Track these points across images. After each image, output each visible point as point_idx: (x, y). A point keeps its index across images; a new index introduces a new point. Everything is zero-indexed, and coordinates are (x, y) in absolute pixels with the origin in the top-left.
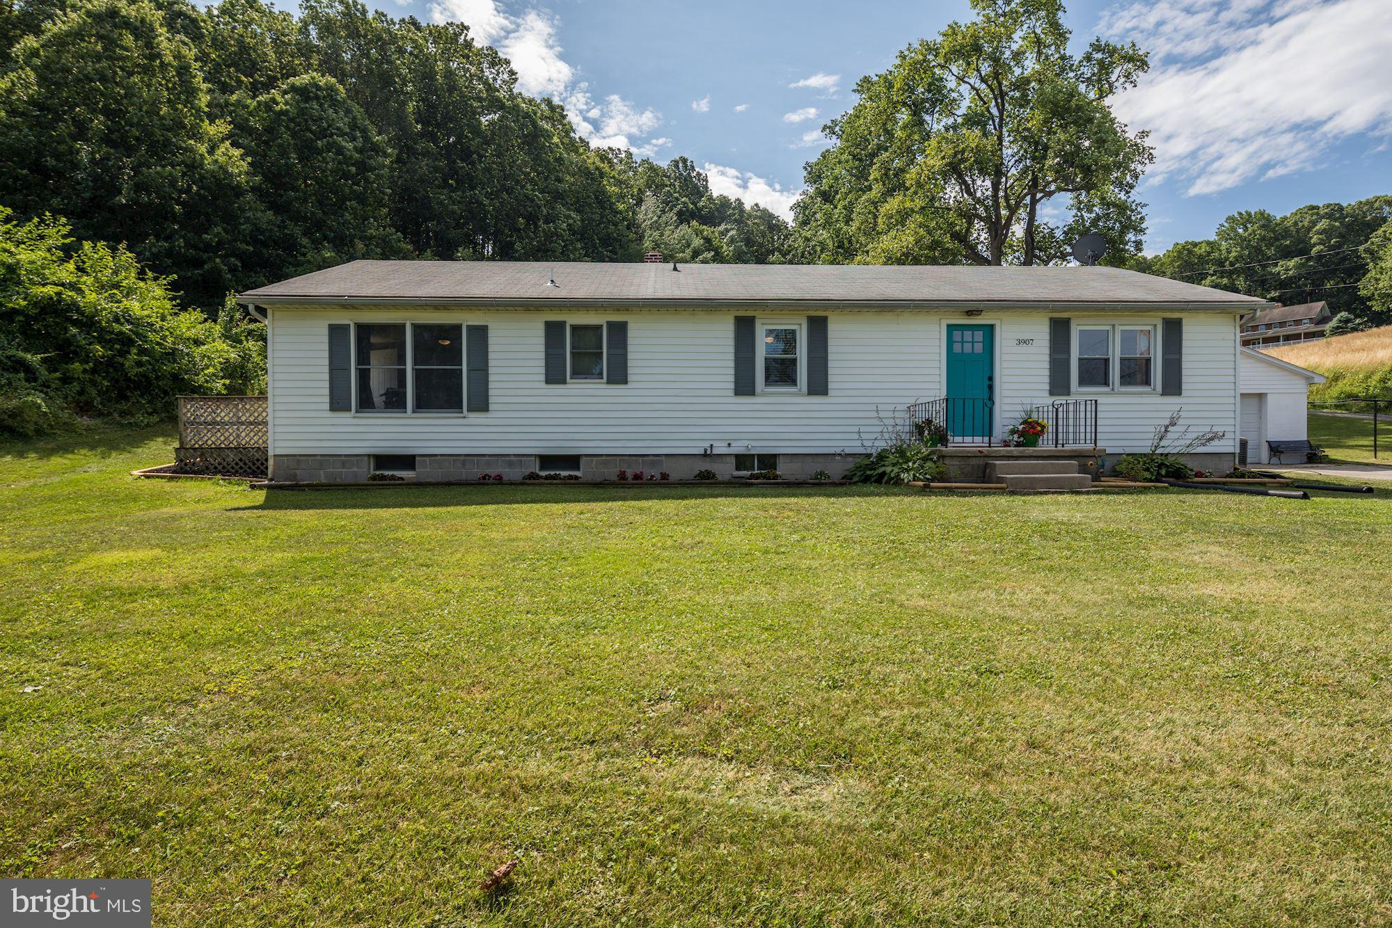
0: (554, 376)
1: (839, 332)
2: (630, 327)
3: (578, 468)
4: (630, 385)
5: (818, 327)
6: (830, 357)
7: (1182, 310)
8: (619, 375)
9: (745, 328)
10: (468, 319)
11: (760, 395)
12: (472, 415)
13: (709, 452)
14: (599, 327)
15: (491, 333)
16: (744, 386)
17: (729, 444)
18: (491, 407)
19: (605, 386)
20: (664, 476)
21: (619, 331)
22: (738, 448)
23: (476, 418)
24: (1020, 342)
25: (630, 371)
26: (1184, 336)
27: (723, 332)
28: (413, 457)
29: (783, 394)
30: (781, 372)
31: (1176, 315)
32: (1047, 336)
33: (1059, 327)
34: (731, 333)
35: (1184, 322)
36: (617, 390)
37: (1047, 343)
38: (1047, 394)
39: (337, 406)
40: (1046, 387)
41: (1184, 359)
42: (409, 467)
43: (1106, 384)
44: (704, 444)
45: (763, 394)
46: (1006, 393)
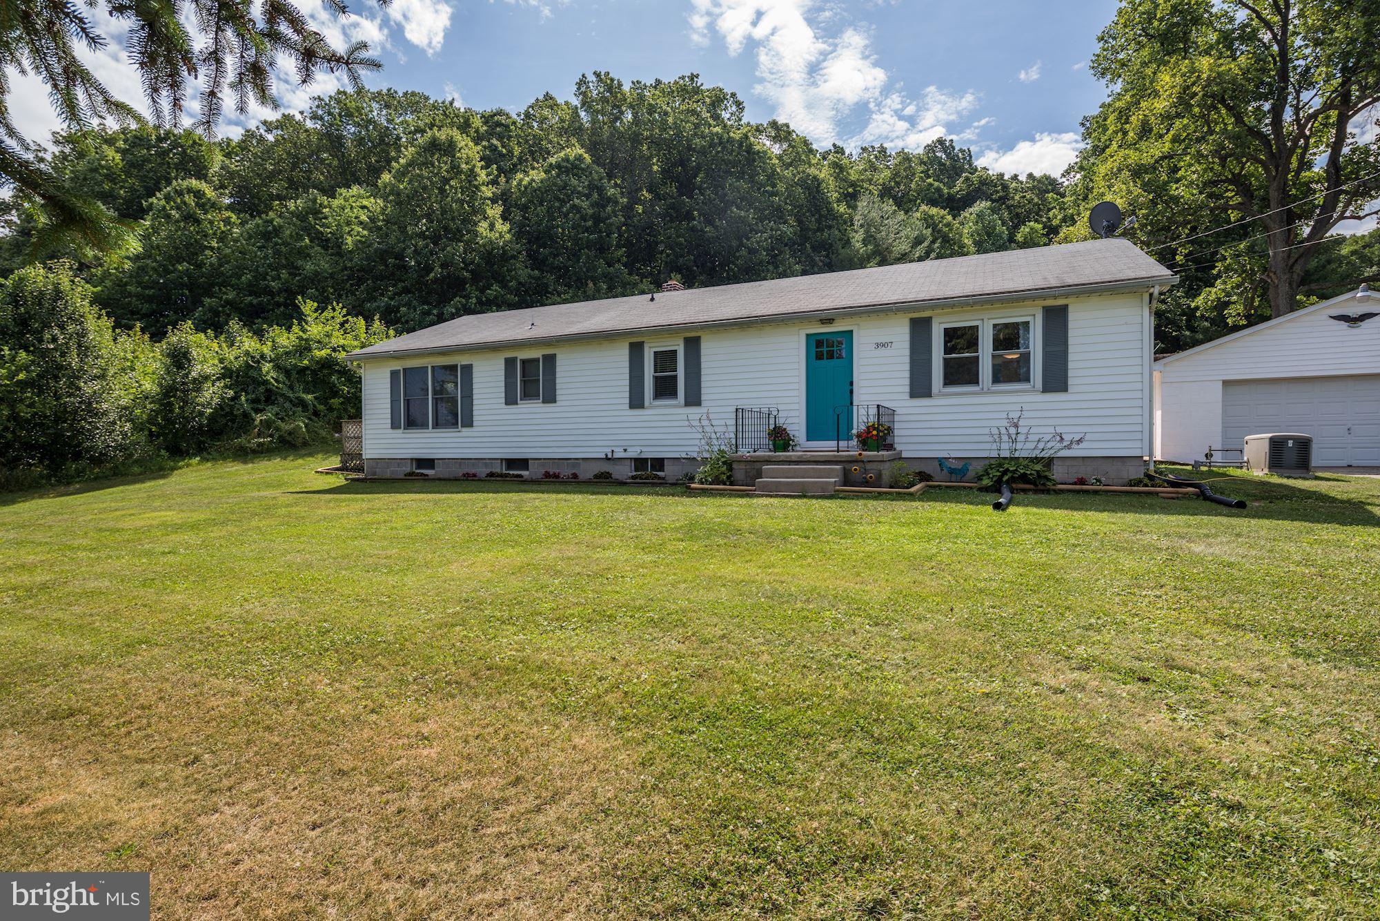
0: (510, 400)
1: (710, 350)
2: (559, 358)
3: (527, 469)
4: (558, 404)
5: (693, 344)
6: (703, 372)
7: (1067, 296)
8: (550, 398)
9: (636, 350)
10: (462, 360)
11: (647, 408)
12: (464, 429)
13: (610, 456)
14: (537, 360)
15: (474, 370)
16: (636, 402)
17: (625, 450)
18: (475, 424)
19: (542, 405)
20: (575, 476)
21: (550, 360)
22: (633, 453)
23: (466, 431)
24: (878, 345)
25: (558, 392)
26: (1071, 325)
27: (621, 355)
28: (433, 460)
29: (666, 406)
30: (665, 388)
31: (1061, 302)
32: (907, 337)
33: (920, 328)
34: (627, 358)
35: (1070, 309)
36: (549, 408)
37: (907, 345)
38: (907, 396)
39: (395, 425)
40: (907, 389)
41: (1071, 349)
42: (433, 468)
43: (976, 382)
44: (608, 450)
45: (651, 407)
46: (864, 397)
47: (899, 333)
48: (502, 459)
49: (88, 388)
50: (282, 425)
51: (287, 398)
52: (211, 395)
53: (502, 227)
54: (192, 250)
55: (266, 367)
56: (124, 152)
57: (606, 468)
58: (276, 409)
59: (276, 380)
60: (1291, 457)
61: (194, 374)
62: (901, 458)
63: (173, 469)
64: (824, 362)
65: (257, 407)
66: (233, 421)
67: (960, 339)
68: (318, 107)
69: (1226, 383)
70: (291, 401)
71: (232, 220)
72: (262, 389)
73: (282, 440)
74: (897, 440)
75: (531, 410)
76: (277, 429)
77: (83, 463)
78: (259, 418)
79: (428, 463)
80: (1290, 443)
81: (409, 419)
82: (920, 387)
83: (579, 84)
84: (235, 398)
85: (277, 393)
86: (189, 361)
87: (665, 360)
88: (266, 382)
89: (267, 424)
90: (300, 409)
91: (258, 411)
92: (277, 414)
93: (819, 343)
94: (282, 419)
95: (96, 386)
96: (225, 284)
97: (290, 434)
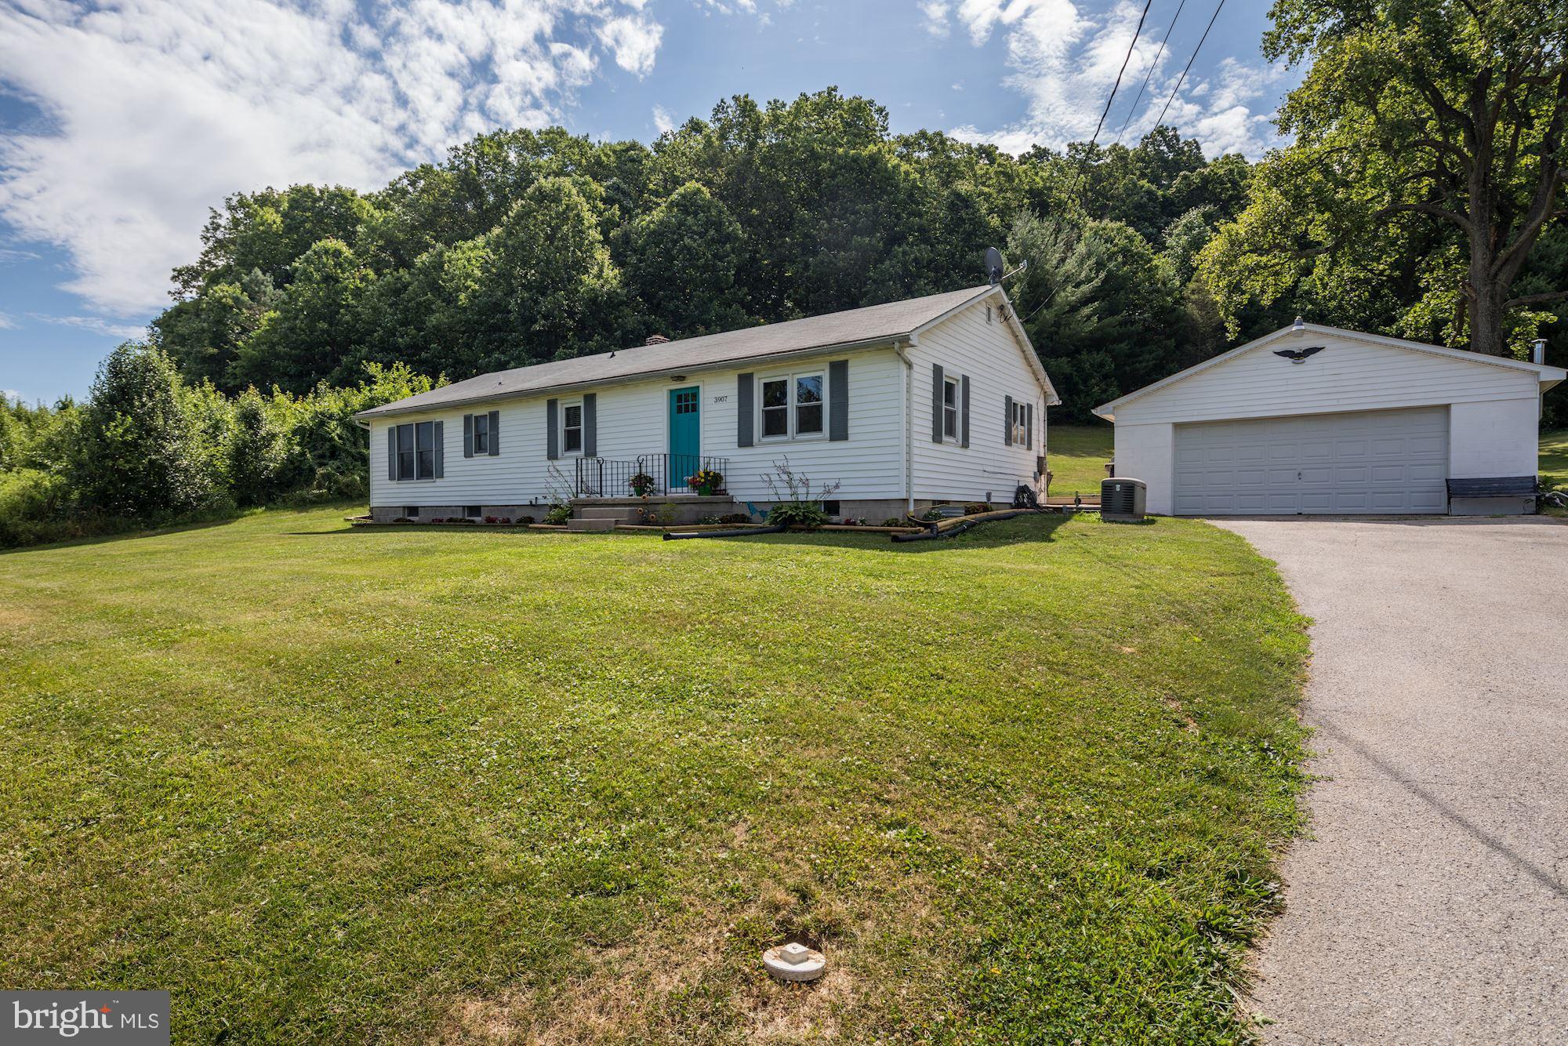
0: (468, 454)
1: (603, 406)
2: (500, 414)
3: (480, 515)
4: (500, 456)
5: (591, 401)
6: (598, 426)
7: (847, 351)
8: (495, 452)
9: (552, 405)
10: (436, 417)
11: (560, 459)
12: (437, 480)
13: (533, 503)
14: (486, 417)
15: (444, 427)
16: (552, 453)
17: (544, 498)
18: (445, 475)
19: (489, 457)
20: (508, 520)
21: (494, 416)
22: (550, 500)
23: (438, 482)
24: (718, 399)
25: (500, 446)
26: (850, 378)
27: (541, 411)
28: (417, 507)
29: (573, 457)
30: (572, 441)
31: (842, 358)
32: (736, 392)
33: (745, 382)
34: (545, 414)
35: (850, 364)
36: (493, 460)
37: (736, 399)
38: (736, 446)
39: (391, 478)
40: (736, 439)
41: (850, 401)
42: (417, 515)
43: (785, 432)
44: (533, 498)
45: (562, 459)
46: (707, 447)
47: (730, 387)
48: (464, 507)
49: (170, 448)
50: (340, 478)
51: (349, 453)
52: (279, 450)
53: (612, 273)
54: (330, 310)
55: (333, 424)
56: (285, 215)
57: (530, 513)
58: (337, 463)
59: (340, 437)
60: (1118, 502)
61: (263, 433)
62: (732, 503)
63: (238, 517)
64: (684, 415)
65: (322, 460)
66: (300, 474)
67: (775, 393)
68: (455, 157)
69: (1178, 427)
70: (353, 456)
71: (370, 277)
72: (327, 445)
73: (340, 492)
74: (729, 486)
75: (482, 460)
76: (336, 482)
77: (169, 511)
78: (320, 471)
79: (413, 510)
80: (1118, 486)
81: (403, 470)
82: (745, 440)
83: (717, 111)
84: (303, 454)
85: (340, 449)
86: (259, 421)
87: (572, 415)
88: (332, 439)
89: (327, 477)
90: (359, 463)
91: (321, 465)
92: (338, 468)
93: (679, 398)
94: (342, 473)
95: (178, 444)
96: (360, 342)
97: (347, 486)
